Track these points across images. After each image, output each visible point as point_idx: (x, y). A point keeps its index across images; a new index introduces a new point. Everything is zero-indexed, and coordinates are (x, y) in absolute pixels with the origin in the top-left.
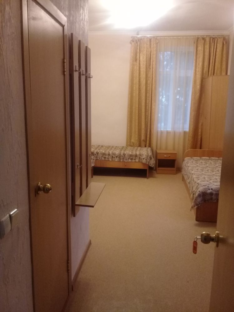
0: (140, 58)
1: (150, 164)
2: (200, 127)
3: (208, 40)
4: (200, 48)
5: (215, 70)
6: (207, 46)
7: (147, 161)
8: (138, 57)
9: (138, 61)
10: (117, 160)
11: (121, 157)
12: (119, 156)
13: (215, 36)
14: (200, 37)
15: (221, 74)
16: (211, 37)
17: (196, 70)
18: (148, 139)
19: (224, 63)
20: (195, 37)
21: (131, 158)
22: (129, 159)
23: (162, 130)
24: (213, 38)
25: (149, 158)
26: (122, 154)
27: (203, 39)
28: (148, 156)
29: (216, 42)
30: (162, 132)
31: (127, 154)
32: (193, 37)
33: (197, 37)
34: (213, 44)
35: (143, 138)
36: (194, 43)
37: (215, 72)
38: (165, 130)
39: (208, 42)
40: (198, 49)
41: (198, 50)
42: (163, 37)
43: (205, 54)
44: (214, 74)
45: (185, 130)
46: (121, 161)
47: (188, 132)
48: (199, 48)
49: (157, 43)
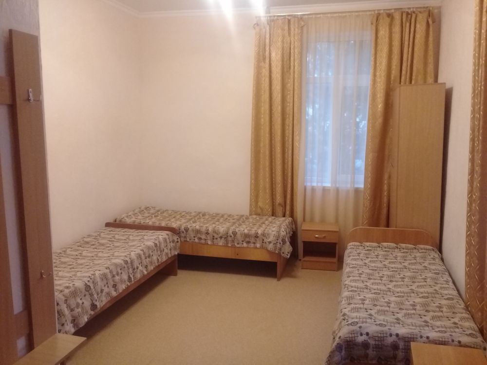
0: (270, 54)
1: (283, 253)
2: (386, 182)
3: (397, 17)
4: (384, 32)
5: (414, 74)
6: (397, 29)
7: (275, 247)
8: (267, 53)
9: (267, 61)
10: (221, 244)
11: (230, 239)
12: (226, 237)
13: (412, 10)
14: (382, 11)
15: (425, 81)
16: (404, 12)
17: (375, 75)
18: (288, 202)
19: (431, 60)
20: (373, 13)
21: (247, 240)
22: (243, 241)
23: (315, 184)
24: (408, 14)
25: (280, 240)
26: (231, 232)
27: (390, 16)
28: (279, 236)
29: (413, 20)
30: (313, 189)
31: (239, 233)
32: (368, 13)
33: (376, 12)
34: (408, 24)
35: (279, 199)
36: (372, 24)
37: (414, 77)
38: (319, 184)
39: (397, 22)
40: (379, 35)
41: (380, 38)
42: (314, 16)
43: (393, 43)
44: (411, 82)
45: (356, 186)
46: (230, 245)
47: (363, 190)
48: (381, 32)
49: (302, 27)
